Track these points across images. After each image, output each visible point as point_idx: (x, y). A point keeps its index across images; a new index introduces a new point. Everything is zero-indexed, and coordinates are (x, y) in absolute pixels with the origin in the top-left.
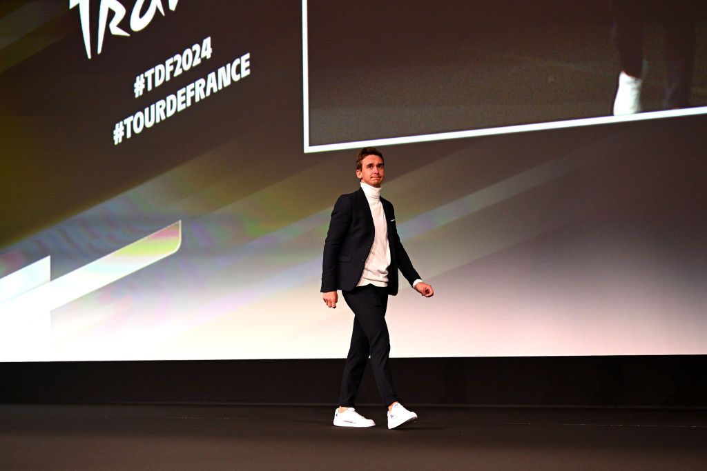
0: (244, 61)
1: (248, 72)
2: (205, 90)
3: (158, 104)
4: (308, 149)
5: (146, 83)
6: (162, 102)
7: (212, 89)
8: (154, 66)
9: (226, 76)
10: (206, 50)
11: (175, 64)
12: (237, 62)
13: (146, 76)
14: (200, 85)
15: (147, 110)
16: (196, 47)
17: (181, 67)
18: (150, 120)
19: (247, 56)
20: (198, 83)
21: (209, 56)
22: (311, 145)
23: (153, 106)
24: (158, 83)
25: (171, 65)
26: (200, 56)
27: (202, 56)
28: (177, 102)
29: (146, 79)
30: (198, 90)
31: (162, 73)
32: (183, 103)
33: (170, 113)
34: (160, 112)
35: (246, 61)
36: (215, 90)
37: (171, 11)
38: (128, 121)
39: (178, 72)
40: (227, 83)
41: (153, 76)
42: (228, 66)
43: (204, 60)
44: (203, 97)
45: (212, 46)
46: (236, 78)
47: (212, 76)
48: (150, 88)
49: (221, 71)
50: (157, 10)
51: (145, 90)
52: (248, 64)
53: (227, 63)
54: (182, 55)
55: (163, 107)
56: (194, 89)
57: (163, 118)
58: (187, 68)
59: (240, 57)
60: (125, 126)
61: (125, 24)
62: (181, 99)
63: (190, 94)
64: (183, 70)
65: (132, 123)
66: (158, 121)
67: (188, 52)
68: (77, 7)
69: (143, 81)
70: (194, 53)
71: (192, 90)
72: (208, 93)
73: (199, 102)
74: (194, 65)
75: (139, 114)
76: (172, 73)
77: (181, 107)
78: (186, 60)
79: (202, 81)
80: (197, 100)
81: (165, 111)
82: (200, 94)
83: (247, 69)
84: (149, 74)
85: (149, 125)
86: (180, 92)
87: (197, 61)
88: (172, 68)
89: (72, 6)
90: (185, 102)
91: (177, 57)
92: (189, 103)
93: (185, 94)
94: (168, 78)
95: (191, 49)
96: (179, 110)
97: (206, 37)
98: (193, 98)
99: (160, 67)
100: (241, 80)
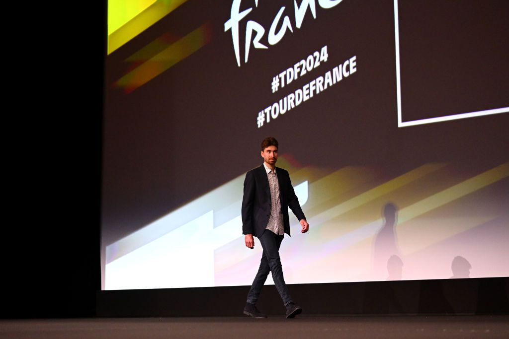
0: (352, 62)
1: (355, 70)
2: (323, 84)
3: (289, 97)
4: (401, 124)
5: (280, 82)
6: (292, 95)
7: (328, 84)
8: (286, 70)
9: (339, 74)
10: (324, 55)
11: (301, 67)
12: (346, 63)
13: (280, 77)
14: (320, 81)
15: (281, 101)
16: (316, 54)
17: (306, 68)
18: (283, 109)
19: (354, 58)
20: (318, 80)
21: (326, 60)
22: (403, 121)
23: (285, 99)
24: (289, 81)
25: (298, 68)
26: (319, 60)
27: (321, 60)
28: (303, 95)
29: (280, 79)
30: (319, 85)
31: (291, 74)
32: (307, 95)
33: (298, 103)
34: (291, 102)
35: (354, 62)
36: (331, 84)
37: (297, 29)
38: (267, 110)
39: (304, 72)
40: (340, 79)
41: (285, 76)
42: (340, 66)
43: (322, 63)
44: (322, 89)
45: (328, 52)
46: (346, 75)
47: (328, 74)
48: (283, 85)
49: (335, 70)
50: (288, 28)
51: (280, 87)
52: (355, 64)
53: (339, 64)
54: (306, 60)
55: (293, 99)
56: (315, 85)
57: (293, 106)
58: (310, 69)
59: (349, 59)
60: (266, 114)
61: (264, 40)
62: (306, 92)
63: (312, 89)
64: (307, 71)
65: (270, 111)
66: (289, 109)
67: (310, 57)
68: (230, 30)
69: (278, 80)
70: (315, 58)
71: (313, 85)
72: (326, 87)
73: (319, 94)
74: (315, 67)
75: (276, 105)
76: (299, 73)
77: (306, 98)
78: (309, 64)
79: (321, 78)
80: (318, 92)
81: (294, 101)
82: (320, 88)
83: (354, 67)
84: (282, 75)
85: (283, 112)
86: (305, 87)
87: (317, 64)
88: (299, 70)
89: (226, 29)
90: (309, 94)
91: (303, 62)
92: (312, 95)
93: (309, 88)
94: (296, 78)
95: (313, 55)
96: (304, 100)
97: (323, 46)
98: (315, 91)
99: (291, 69)
100: (350, 76)
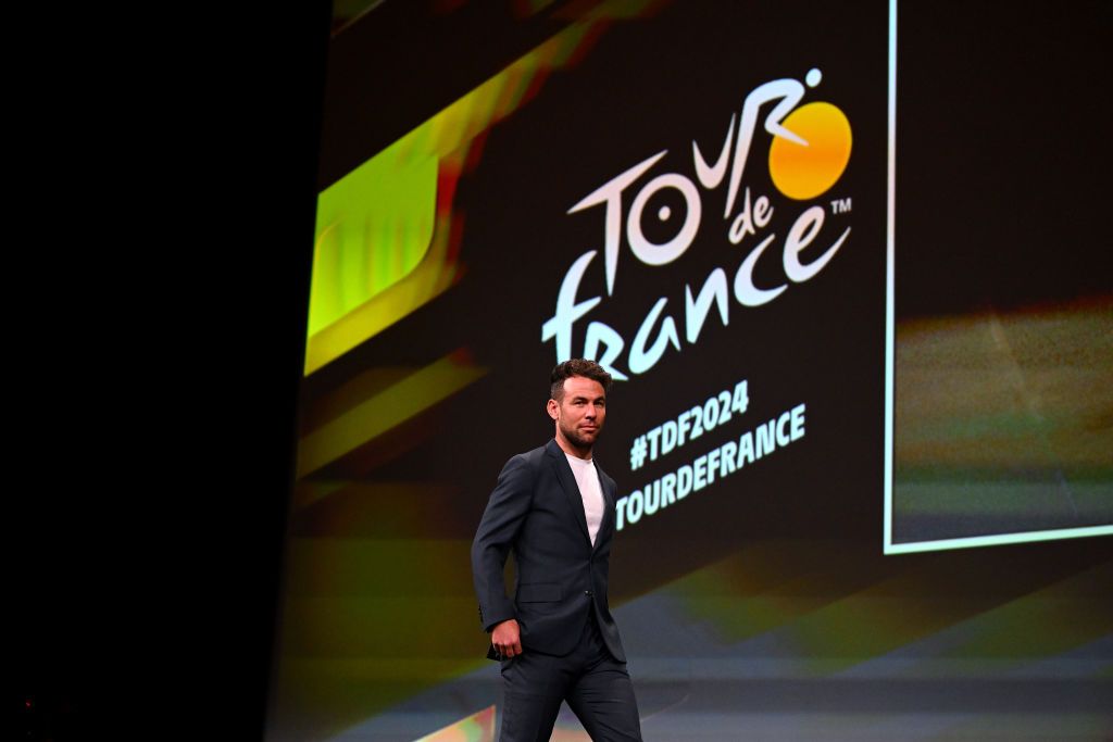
0: (796, 416)
1: (801, 433)
2: (736, 459)
3: (666, 479)
4: (890, 548)
5: (648, 449)
6: (670, 477)
7: (746, 458)
8: (660, 423)
9: (768, 438)
10: (740, 399)
11: (692, 421)
12: (785, 418)
13: (649, 438)
14: (729, 452)
15: (648, 489)
16: (725, 396)
17: (702, 425)
18: (652, 503)
19: (801, 408)
20: (725, 448)
21: (743, 409)
22: (894, 541)
23: (657, 484)
24: (667, 448)
25: (686, 422)
26: (730, 409)
27: (734, 409)
28: (694, 477)
29: (649, 443)
30: (726, 459)
31: (672, 434)
32: (702, 478)
33: (682, 493)
34: (668, 491)
35: (800, 416)
36: (751, 459)
37: (690, 344)
39: (697, 432)
40: (770, 449)
41: (660, 438)
42: (772, 423)
43: (736, 415)
44: (732, 469)
45: (750, 394)
46: (784, 441)
47: (747, 438)
48: (654, 456)
49: (761, 430)
50: (670, 343)
51: (647, 459)
52: (802, 420)
53: (770, 419)
54: (703, 408)
55: (673, 484)
56: (719, 458)
57: (672, 500)
58: (710, 426)
59: (789, 410)
61: (621, 363)
62: (700, 472)
63: (713, 466)
64: (704, 429)
65: (625, 508)
66: (664, 504)
67: (712, 403)
68: (553, 340)
69: (644, 445)
70: (721, 405)
71: (716, 460)
72: (741, 464)
73: (725, 477)
74: (721, 422)
75: (637, 495)
76: (688, 434)
77: (699, 485)
78: (708, 415)
79: (731, 446)
80: (724, 473)
81: (675, 489)
82: (728, 466)
83: (800, 427)
84: (653, 435)
85: (651, 510)
86: (699, 462)
87: (726, 417)
88: (687, 427)
89: (546, 336)
90: (705, 477)
91: (697, 411)
92: (711, 479)
93: (705, 465)
94: (681, 442)
95: (717, 397)
96: (697, 488)
97: (739, 381)
98: (717, 471)
99: (670, 425)
100: (791, 444)
